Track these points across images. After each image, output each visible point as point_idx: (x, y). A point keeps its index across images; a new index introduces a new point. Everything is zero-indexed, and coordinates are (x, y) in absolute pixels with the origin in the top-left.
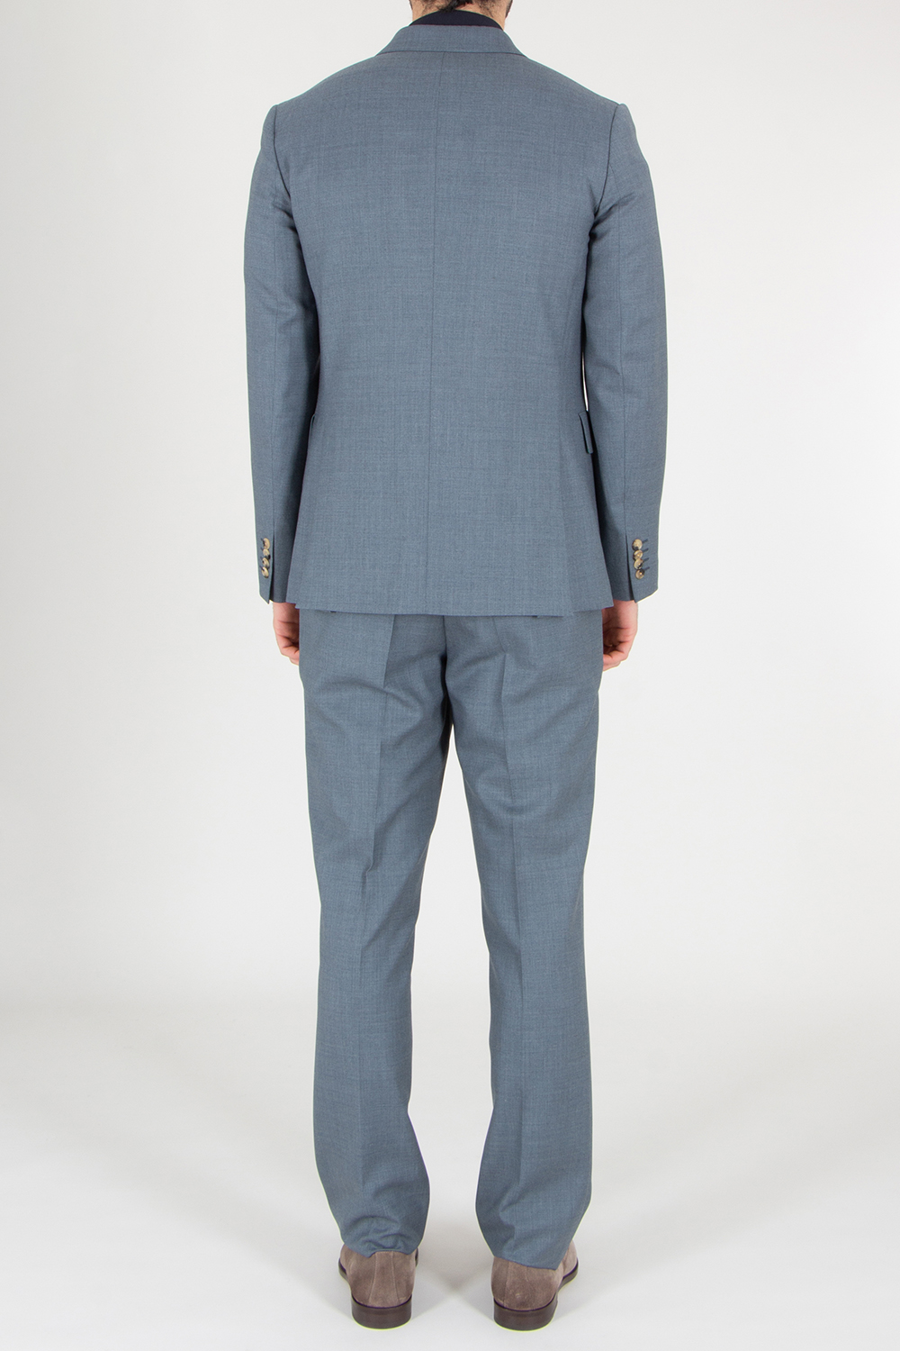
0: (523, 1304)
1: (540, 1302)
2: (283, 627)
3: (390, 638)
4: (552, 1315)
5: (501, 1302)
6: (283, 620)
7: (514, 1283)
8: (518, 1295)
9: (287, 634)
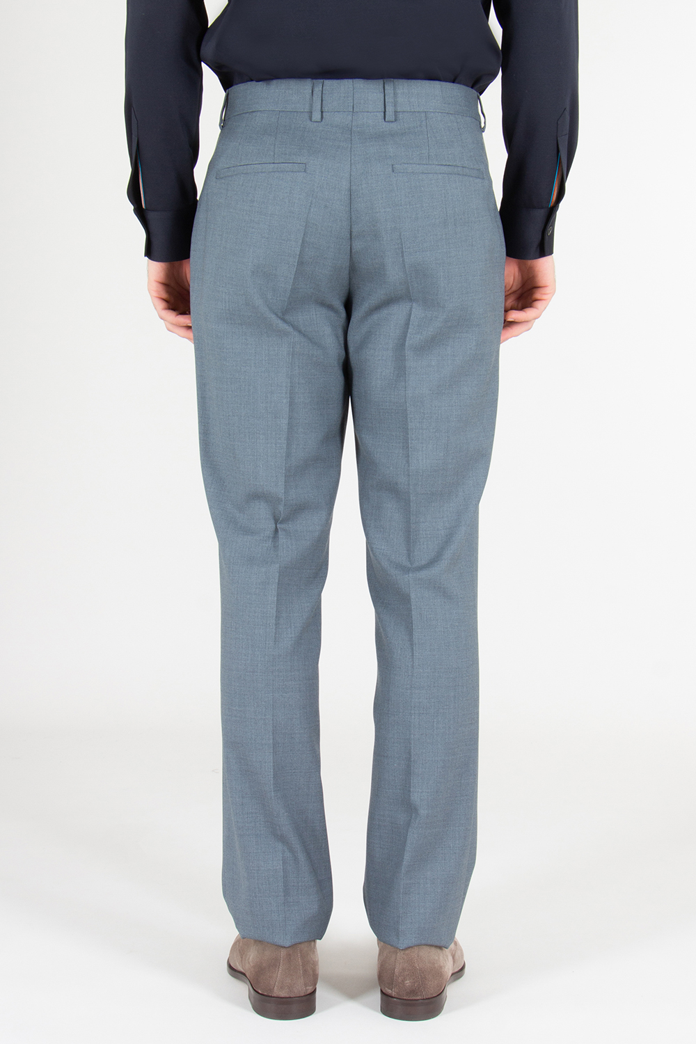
0: (413, 992)
1: (431, 992)
2: (161, 288)
3: (293, 273)
4: (442, 1008)
5: (389, 991)
6: (160, 280)
7: (404, 969)
8: (408, 983)
9: (165, 296)
